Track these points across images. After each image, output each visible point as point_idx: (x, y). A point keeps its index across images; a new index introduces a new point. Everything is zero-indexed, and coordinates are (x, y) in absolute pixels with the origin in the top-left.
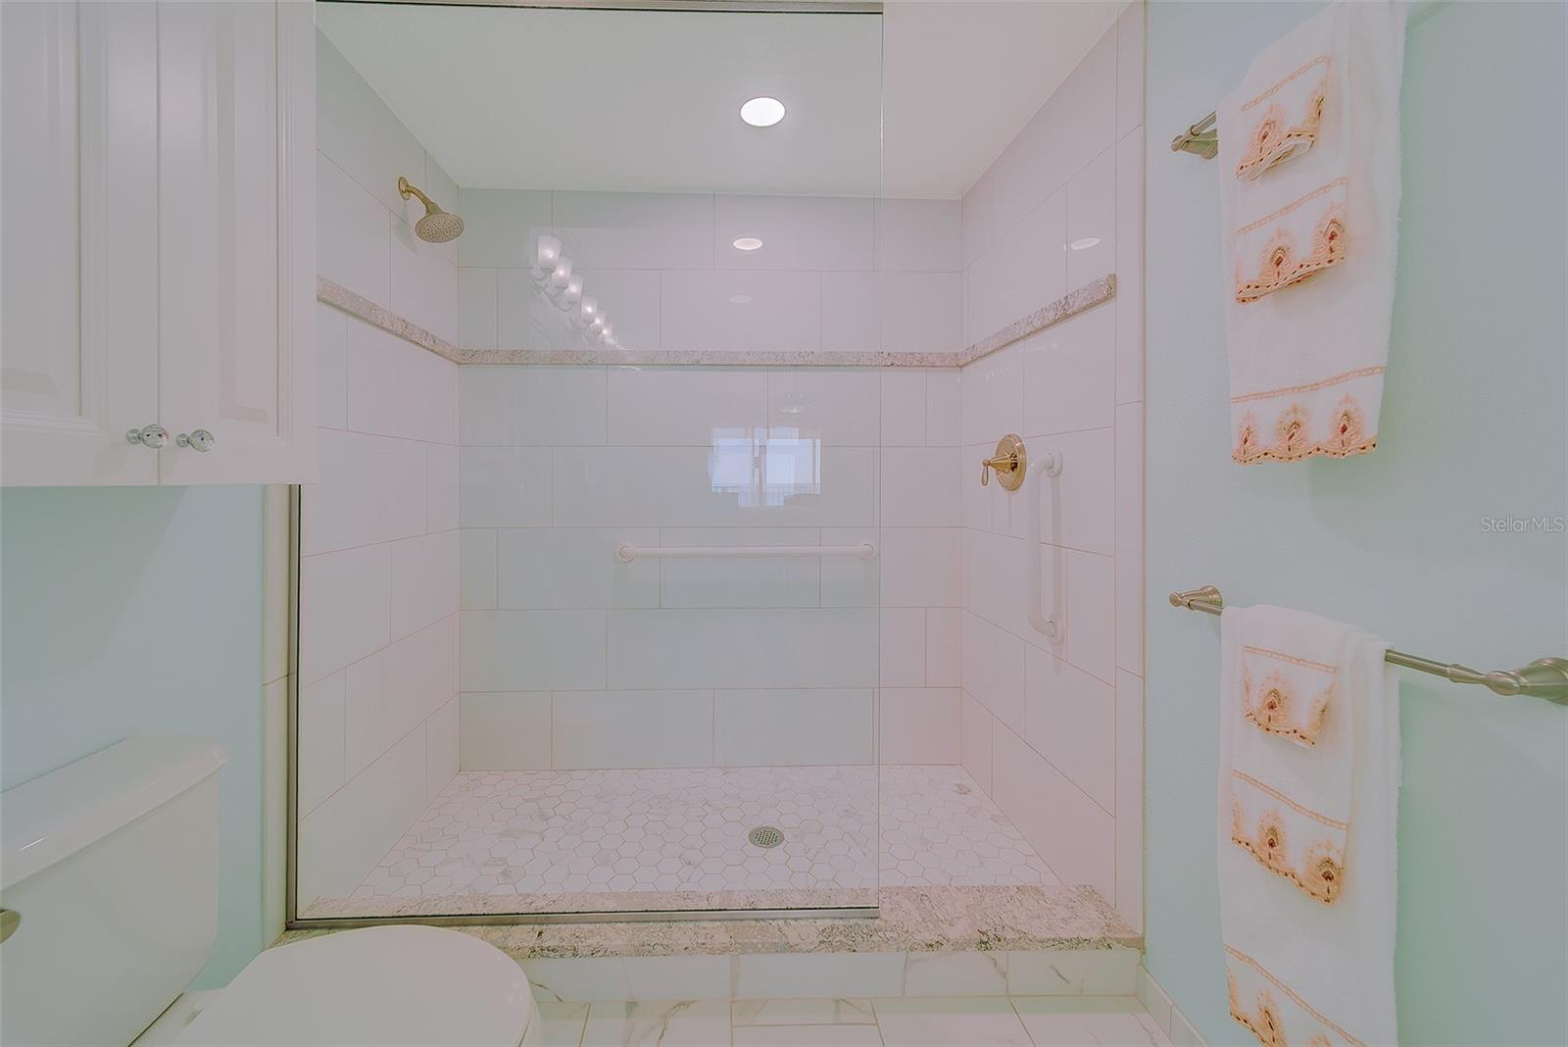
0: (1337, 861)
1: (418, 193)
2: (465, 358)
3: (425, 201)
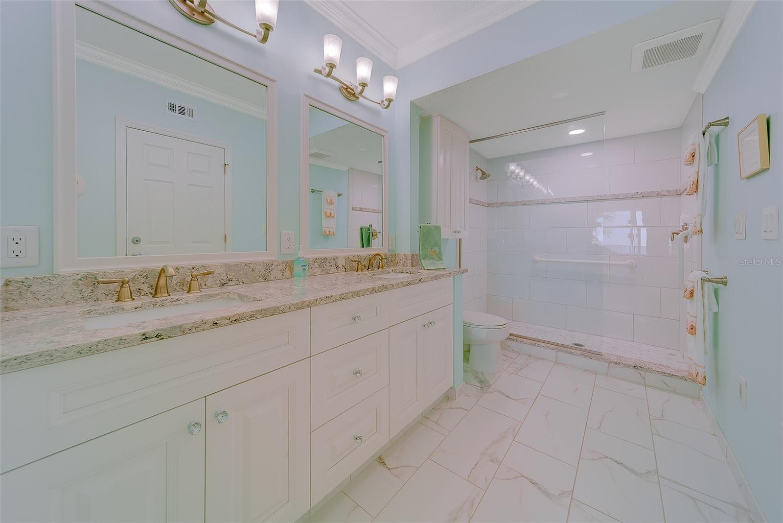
0: (694, 325)
1: (480, 169)
2: (489, 205)
3: (481, 171)
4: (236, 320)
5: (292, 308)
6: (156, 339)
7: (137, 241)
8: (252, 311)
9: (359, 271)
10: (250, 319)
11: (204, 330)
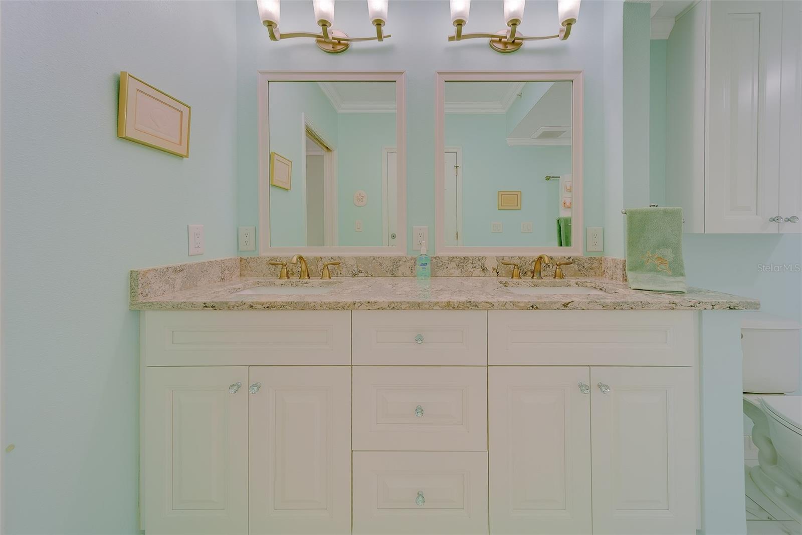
4: (268, 307)
5: (324, 307)
6: (211, 308)
7: (394, 237)
8: (282, 302)
9: (514, 278)
10: (281, 309)
11: (243, 310)
